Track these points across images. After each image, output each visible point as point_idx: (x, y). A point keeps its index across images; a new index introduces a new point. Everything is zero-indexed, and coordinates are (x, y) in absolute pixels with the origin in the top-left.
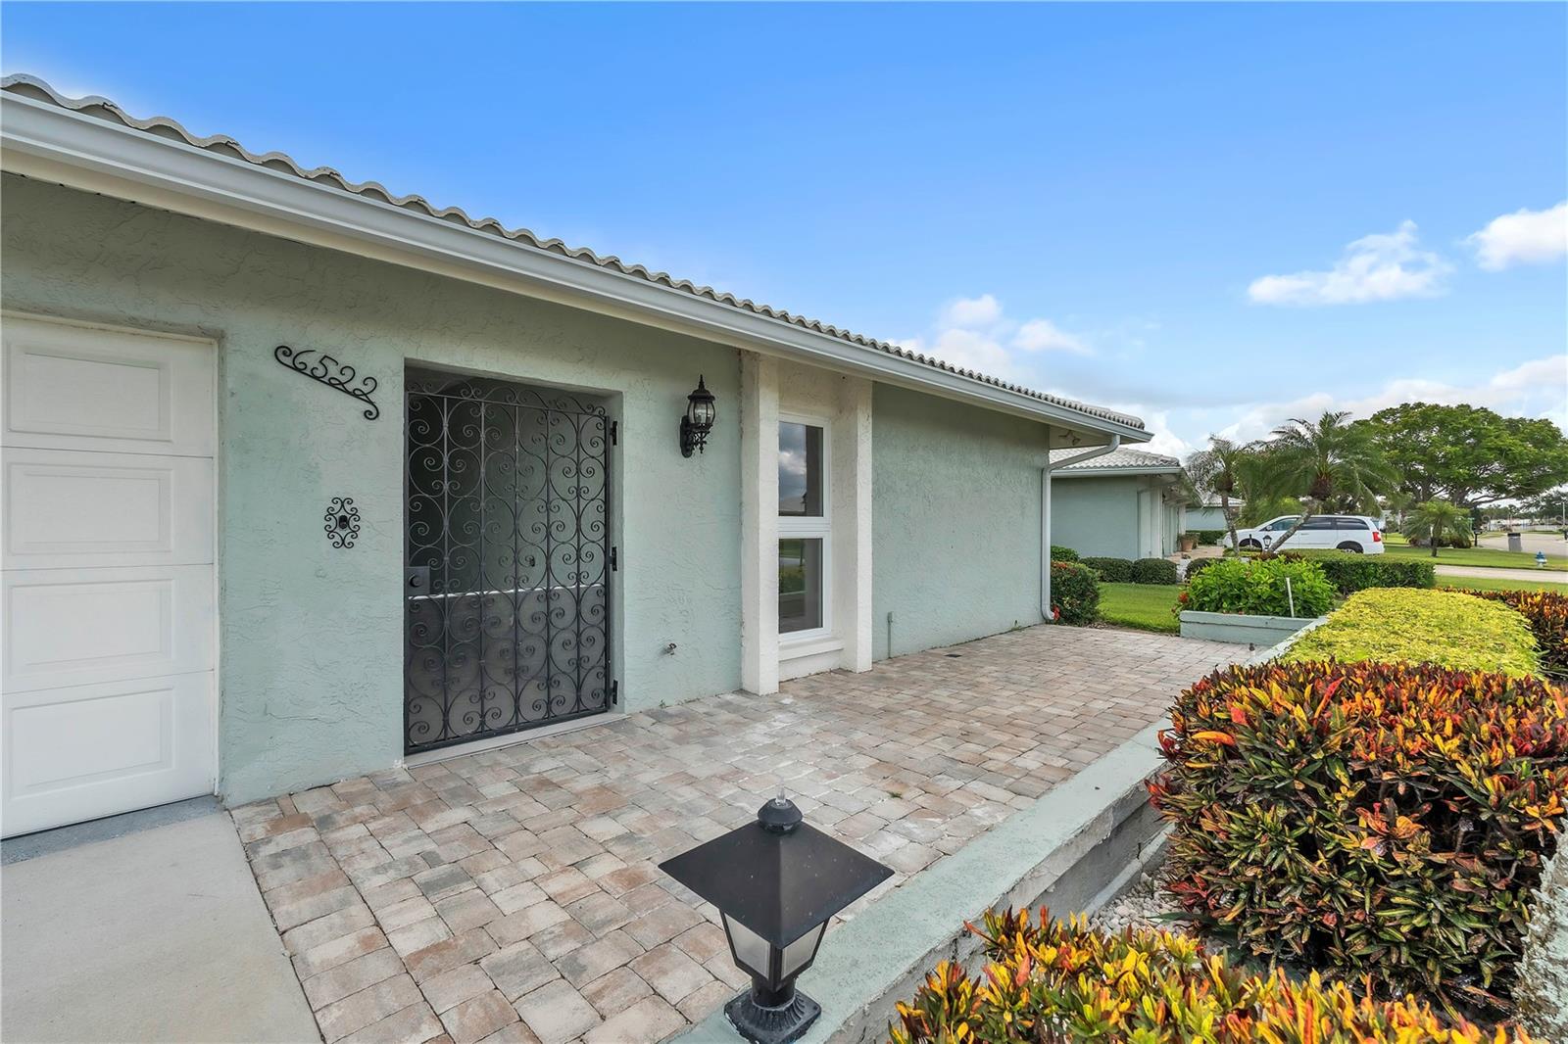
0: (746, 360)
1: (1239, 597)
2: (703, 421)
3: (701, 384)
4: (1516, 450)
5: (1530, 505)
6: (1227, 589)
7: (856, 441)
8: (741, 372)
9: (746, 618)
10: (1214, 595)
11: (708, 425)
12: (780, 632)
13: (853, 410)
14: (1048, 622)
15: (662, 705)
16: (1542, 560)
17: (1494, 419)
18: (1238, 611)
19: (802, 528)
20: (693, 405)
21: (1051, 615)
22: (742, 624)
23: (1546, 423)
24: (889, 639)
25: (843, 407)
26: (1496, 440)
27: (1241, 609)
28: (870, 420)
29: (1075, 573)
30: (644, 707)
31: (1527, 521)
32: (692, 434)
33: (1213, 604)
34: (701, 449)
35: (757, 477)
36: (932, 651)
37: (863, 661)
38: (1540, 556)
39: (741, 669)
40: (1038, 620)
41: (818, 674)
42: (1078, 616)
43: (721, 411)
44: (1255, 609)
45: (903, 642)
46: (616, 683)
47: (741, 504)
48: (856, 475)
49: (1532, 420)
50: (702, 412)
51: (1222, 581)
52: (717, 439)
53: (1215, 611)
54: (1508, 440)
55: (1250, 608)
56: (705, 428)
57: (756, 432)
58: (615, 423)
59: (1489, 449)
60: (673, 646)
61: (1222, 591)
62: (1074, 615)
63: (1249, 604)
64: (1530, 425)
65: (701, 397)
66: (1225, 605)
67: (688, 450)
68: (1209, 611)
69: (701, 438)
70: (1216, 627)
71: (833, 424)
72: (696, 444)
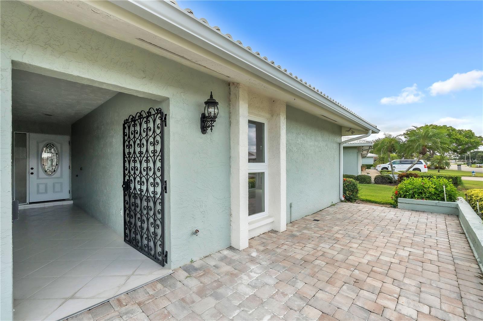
0: (232, 88)
1: (421, 193)
2: (212, 115)
3: (211, 96)
4: (462, 139)
5: (456, 156)
6: (416, 190)
7: (280, 129)
8: (230, 94)
9: (233, 213)
10: (411, 192)
11: (215, 117)
12: (249, 215)
13: (278, 115)
14: (342, 201)
15: (192, 261)
16: (474, 174)
17: (454, 130)
18: (422, 198)
19: (257, 168)
20: (207, 107)
21: (343, 199)
22: (231, 215)
23: (470, 131)
24: (291, 214)
25: (273, 113)
26: (455, 136)
27: (423, 198)
28: (285, 119)
29: (350, 182)
30: (182, 264)
31: (454, 161)
32: (207, 122)
33: (410, 196)
34: (211, 129)
35: (239, 144)
36: (305, 218)
37: (283, 227)
38: (473, 172)
39: (230, 236)
40: (339, 201)
41: (264, 234)
42: (351, 199)
43: (221, 111)
44: (428, 198)
45: (296, 215)
46: (167, 252)
47: (230, 157)
48: (280, 144)
49: (465, 130)
50: (211, 110)
51: (413, 187)
52: (219, 125)
53: (411, 198)
54: (459, 136)
55: (427, 197)
56: (213, 119)
57: (238, 122)
58: (166, 115)
59: (454, 139)
60: (197, 231)
61: (414, 190)
62: (350, 198)
63: (426, 196)
64: (465, 131)
65: (211, 103)
66: (416, 196)
67: (204, 130)
68: (409, 198)
69: (211, 124)
70: (414, 205)
71: (269, 122)
72: (209, 127)
